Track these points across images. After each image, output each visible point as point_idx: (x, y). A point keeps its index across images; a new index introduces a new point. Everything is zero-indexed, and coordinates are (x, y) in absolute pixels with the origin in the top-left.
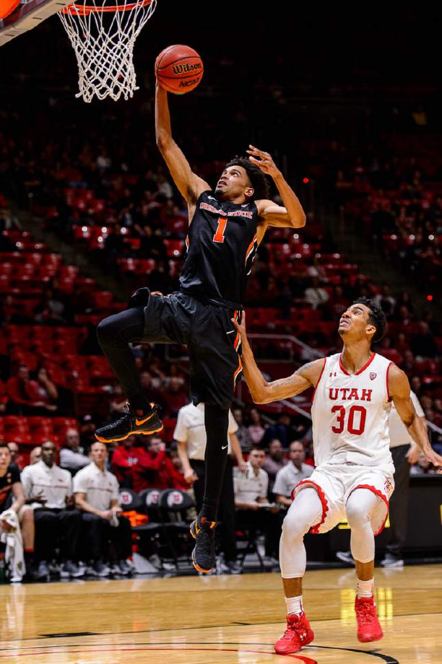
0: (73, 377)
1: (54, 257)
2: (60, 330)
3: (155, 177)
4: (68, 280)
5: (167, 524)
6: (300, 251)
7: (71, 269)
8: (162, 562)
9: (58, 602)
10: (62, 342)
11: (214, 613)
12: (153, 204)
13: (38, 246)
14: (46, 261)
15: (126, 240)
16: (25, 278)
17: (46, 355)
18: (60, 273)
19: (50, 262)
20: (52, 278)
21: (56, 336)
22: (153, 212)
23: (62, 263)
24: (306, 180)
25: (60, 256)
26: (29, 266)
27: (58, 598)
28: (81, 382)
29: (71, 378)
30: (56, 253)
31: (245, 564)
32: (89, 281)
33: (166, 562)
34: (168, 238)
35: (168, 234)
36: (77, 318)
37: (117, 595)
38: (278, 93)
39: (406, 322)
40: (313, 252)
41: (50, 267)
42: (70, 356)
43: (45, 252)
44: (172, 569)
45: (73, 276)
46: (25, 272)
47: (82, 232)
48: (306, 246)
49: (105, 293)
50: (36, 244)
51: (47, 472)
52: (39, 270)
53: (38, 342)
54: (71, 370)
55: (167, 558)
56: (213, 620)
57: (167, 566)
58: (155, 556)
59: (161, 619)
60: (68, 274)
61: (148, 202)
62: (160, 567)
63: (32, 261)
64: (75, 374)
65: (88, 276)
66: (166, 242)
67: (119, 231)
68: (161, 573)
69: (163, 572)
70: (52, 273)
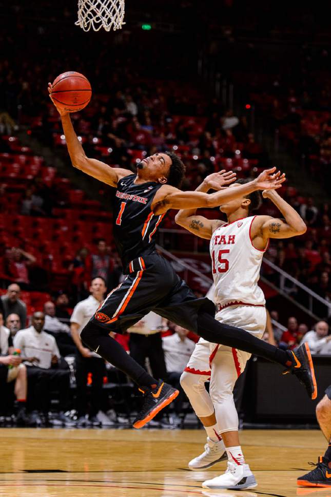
0: (48, 259)
1: (37, 159)
2: (40, 220)
3: (123, 97)
4: (47, 179)
5: (124, 385)
6: (241, 165)
7: (51, 170)
8: (117, 416)
9: (33, 444)
10: (40, 230)
11: (162, 461)
12: (120, 120)
13: (24, 149)
14: (29, 162)
15: (97, 148)
16: (12, 175)
17: (27, 240)
18: (42, 172)
19: (33, 163)
20: (35, 176)
21: (35, 225)
22: (120, 125)
23: (43, 165)
24: (248, 106)
25: (42, 159)
26: (16, 166)
27: (32, 441)
28: (55, 264)
29: (46, 260)
30: (39, 156)
31: (186, 421)
32: (65, 180)
33: (121, 417)
34: (132, 148)
35: (132, 144)
36: (54, 211)
37: (81, 441)
38: (228, 32)
39: (327, 228)
40: (251, 166)
41: (33, 167)
42: (47, 242)
43: (29, 155)
44: (125, 423)
45: (52, 175)
46: (12, 170)
47: (61, 140)
48: (246, 161)
49: (78, 191)
50: (22, 147)
51: (37, 337)
52: (25, 169)
53: (21, 229)
54: (48, 253)
55: (122, 413)
56: (162, 466)
57: (121, 420)
58: (111, 411)
59: (119, 463)
60: (48, 174)
61: (116, 118)
62: (115, 420)
63: (19, 161)
64: (51, 257)
65: (64, 176)
66: (130, 152)
67: (92, 140)
68: (116, 425)
69: (118, 424)
70: (35, 172)
